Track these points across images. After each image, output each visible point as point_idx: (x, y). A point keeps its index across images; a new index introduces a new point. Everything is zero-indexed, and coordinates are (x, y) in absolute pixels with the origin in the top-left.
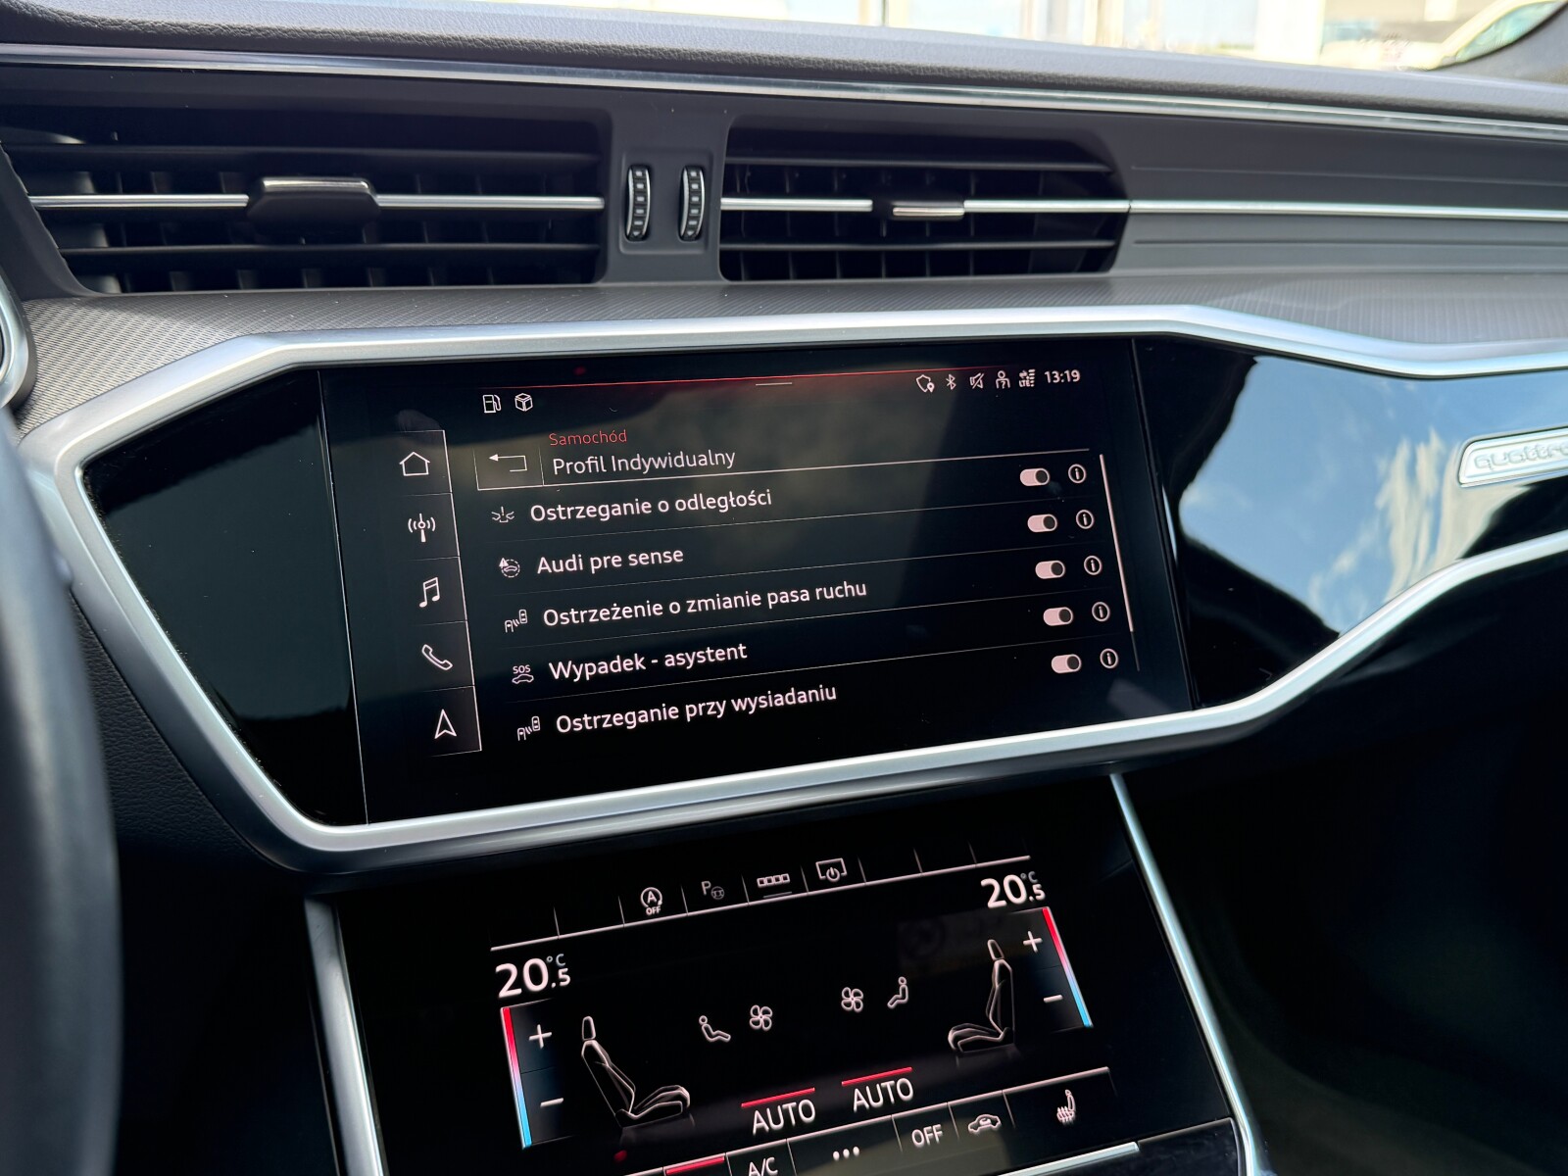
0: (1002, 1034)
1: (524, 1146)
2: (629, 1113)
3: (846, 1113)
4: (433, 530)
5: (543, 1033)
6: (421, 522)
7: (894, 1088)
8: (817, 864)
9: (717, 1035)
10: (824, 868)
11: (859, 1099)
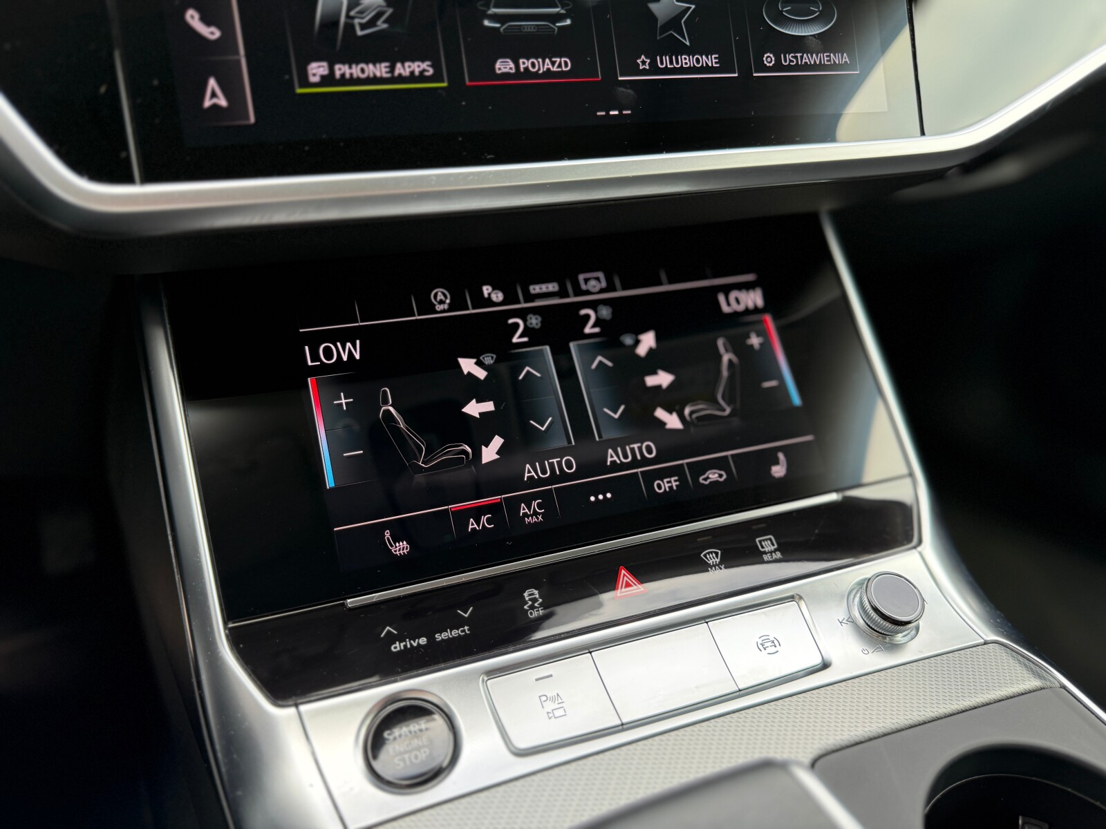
0: (728, 411)
1: (328, 488)
2: (420, 463)
3: (602, 467)
5: (345, 398)
7: (640, 449)
8: (581, 277)
10: (586, 280)
11: (612, 457)
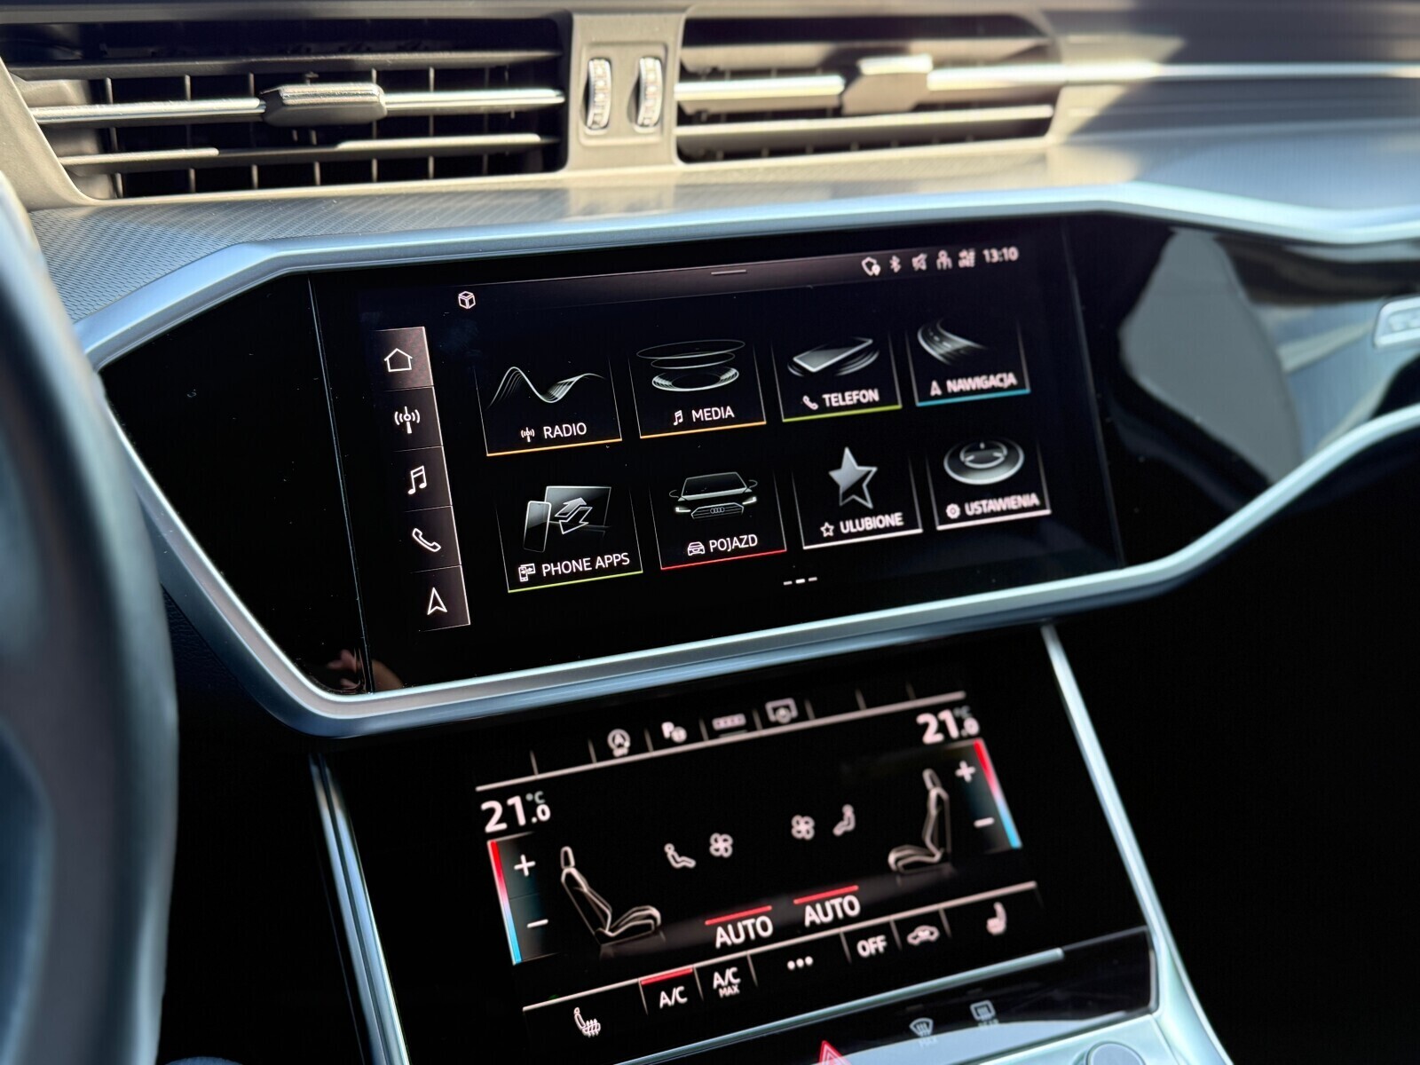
0: (938, 856)
1: (514, 962)
2: (607, 932)
3: (798, 928)
4: (418, 421)
5: (528, 860)
6: (407, 414)
7: (841, 905)
8: (769, 706)
9: (683, 861)
10: (775, 710)
11: (810, 915)
